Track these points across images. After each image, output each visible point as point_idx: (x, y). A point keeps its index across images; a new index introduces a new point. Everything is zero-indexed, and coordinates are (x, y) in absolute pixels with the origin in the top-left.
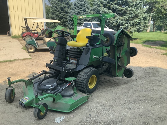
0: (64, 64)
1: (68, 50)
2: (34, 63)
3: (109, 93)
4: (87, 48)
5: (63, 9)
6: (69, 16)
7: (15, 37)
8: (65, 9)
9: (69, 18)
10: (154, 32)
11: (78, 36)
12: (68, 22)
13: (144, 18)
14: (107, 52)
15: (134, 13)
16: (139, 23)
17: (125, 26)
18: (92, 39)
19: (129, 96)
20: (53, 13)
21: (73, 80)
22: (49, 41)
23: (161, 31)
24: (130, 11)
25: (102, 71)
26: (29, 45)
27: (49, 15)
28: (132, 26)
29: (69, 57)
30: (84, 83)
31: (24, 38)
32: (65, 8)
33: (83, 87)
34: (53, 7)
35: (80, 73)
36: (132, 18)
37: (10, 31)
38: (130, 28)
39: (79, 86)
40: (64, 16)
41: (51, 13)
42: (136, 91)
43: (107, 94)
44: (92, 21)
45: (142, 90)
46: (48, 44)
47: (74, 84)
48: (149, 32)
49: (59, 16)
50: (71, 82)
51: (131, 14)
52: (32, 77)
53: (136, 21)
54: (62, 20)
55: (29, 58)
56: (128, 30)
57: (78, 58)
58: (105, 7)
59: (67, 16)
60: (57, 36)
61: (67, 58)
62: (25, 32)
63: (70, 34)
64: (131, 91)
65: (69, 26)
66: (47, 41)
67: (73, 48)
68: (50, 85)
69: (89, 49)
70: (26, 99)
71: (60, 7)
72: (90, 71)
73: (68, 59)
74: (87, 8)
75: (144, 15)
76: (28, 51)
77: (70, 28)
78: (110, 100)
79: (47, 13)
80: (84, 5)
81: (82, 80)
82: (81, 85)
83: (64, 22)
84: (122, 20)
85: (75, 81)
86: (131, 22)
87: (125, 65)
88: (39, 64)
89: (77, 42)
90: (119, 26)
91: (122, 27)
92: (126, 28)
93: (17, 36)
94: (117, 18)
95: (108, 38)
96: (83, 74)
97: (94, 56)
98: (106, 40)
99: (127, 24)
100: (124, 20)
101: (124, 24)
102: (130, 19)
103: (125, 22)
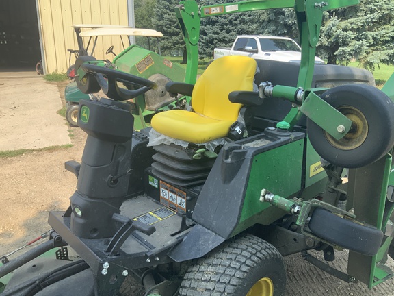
1: (152, 150)
4: (231, 150)
15: (380, 9)
17: (354, 48)
20: (162, 15)
24: (368, 2)
25: (300, 246)
26: (74, 103)
27: (152, 19)
28: (373, 45)
29: (159, 178)
35: (195, 273)
37: (41, 62)
38: (367, 53)
41: (157, 15)
44: (258, 34)
49: (174, 23)
51: (372, 11)
53: (385, 31)
55: (65, 143)
56: (361, 57)
61: (151, 178)
67: (172, 144)
69: (240, 157)
73: (154, 183)
84: (343, 30)
86: (370, 34)
89: (193, 111)
90: (335, 46)
91: (343, 51)
92: (356, 53)
93: (60, 75)
94: (328, 24)
95: (358, 114)
96: (205, 281)
97: (263, 195)
98: (343, 132)
99: (360, 42)
100: (350, 30)
101: (351, 42)
102: (367, 27)
103: (352, 35)
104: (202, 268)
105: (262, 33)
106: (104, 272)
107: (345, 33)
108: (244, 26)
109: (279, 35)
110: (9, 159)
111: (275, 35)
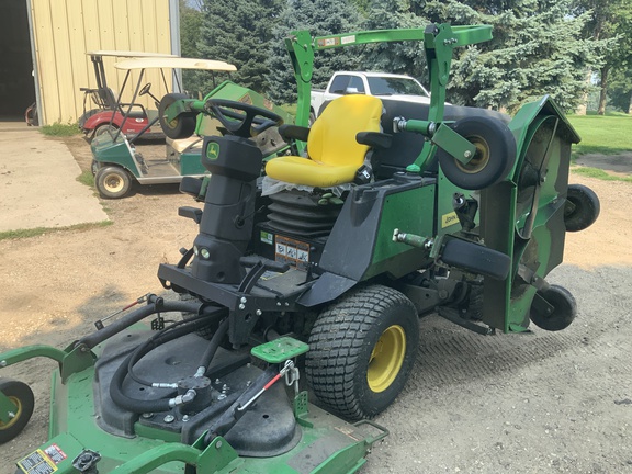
0: (248, 270)
1: (268, 200)
2: (119, 247)
3: (463, 414)
4: (361, 191)
5: (249, 20)
6: (275, 49)
7: (56, 132)
8: (258, 24)
9: (275, 58)
10: (601, 113)
11: (314, 129)
12: (268, 72)
13: (574, 59)
14: (461, 211)
15: (537, 37)
16: (556, 80)
17: (500, 91)
18: (386, 144)
19: (566, 435)
20: (213, 38)
21: (292, 359)
22: (190, 148)
23: (627, 112)
24: (519, 27)
25: (433, 301)
26: (107, 165)
27: (197, 44)
28: (527, 88)
29: (274, 232)
30: (348, 369)
31: (89, 135)
32: (257, 18)
33: (339, 387)
34: (212, 16)
35: (326, 318)
36: (527, 56)
37: (35, 106)
38: (520, 99)
39: (322, 380)
40: (253, 48)
41: (205, 37)
42: (592, 400)
43: (459, 418)
44: (364, 70)
45: (624, 398)
46: (186, 161)
47: (296, 375)
48: (584, 113)
49: (233, 49)
50: (283, 372)
51: (525, 40)
52: (93, 331)
53: (544, 68)
54: (245, 66)
55: (100, 220)
56: (511, 104)
57: (318, 240)
58: (419, 12)
59: (266, 47)
60: (218, 128)
61: (263, 233)
62: (95, 111)
63: (276, 119)
64: (573, 400)
65: (272, 87)
66: (180, 150)
67: (294, 189)
68: (175, 386)
69: (372, 197)
70: (50, 456)
71: (237, 13)
72: (378, 308)
73: (267, 239)
74: (344, 16)
75: (576, 47)
76: (99, 190)
77: (276, 97)
78: (475, 456)
79: (191, 39)
80: (334, 6)
81: (334, 353)
82: (330, 380)
83: (252, 74)
84: (486, 65)
85: (300, 361)
86: (523, 72)
87: (539, 272)
88: (140, 252)
89: (309, 158)
90: (474, 88)
91: (486, 95)
92: (504, 98)
93: (66, 127)
94: (465, 56)
95: (482, 142)
96: (339, 322)
97: (396, 235)
98: (469, 157)
99: (509, 83)
100: (495, 65)
101: (496, 83)
102: (518, 62)
103: (499, 73)
104: (334, 312)
105: (370, 69)
106: (242, 306)
107: (488, 70)
108: (343, 58)
109: (394, 72)
110: (24, 240)
111: (389, 72)
